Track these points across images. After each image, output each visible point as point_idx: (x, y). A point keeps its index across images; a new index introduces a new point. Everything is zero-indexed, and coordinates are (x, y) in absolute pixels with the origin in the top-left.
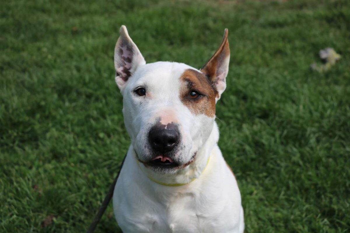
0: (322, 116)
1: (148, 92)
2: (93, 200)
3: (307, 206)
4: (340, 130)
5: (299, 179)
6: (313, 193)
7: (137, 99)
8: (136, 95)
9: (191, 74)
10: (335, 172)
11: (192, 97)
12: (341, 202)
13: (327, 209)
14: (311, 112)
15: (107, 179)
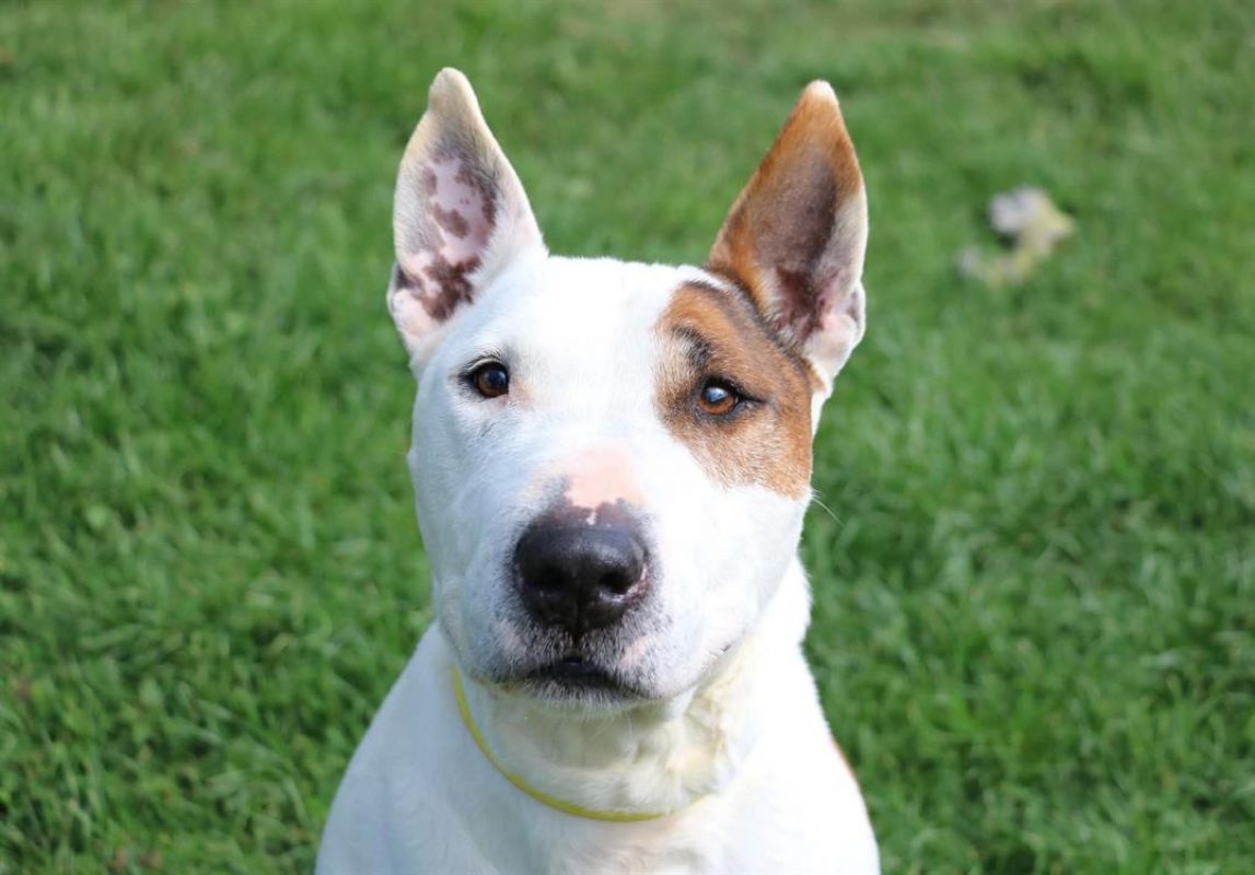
0: (996, 467)
1: (520, 381)
2: (48, 796)
3: (928, 834)
4: (1061, 524)
5: (899, 720)
6: (951, 781)
7: (472, 411)
8: (469, 393)
9: (703, 305)
10: (1039, 694)
11: (706, 409)
12: (1060, 818)
13: (1003, 849)
14: (952, 450)
15: (112, 707)
